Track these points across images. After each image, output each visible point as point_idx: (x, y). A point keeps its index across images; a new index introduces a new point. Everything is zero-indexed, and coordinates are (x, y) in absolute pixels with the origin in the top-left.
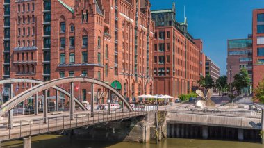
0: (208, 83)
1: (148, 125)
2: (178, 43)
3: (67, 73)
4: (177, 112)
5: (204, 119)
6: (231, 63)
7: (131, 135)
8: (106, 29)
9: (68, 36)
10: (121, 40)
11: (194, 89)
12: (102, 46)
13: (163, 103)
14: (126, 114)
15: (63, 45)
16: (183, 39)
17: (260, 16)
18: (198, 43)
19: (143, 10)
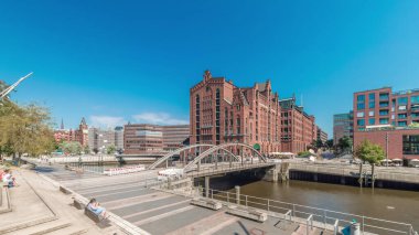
0: (319, 144)
1: (276, 171)
2: (297, 118)
3: (228, 139)
4: (296, 163)
6: (336, 130)
7: (266, 177)
8: (251, 114)
10: (260, 119)
11: (308, 148)
12: (249, 124)
13: (286, 157)
14: (263, 164)
15: (227, 124)
16: (301, 116)
17: (359, 97)
18: (311, 118)
19: (274, 100)
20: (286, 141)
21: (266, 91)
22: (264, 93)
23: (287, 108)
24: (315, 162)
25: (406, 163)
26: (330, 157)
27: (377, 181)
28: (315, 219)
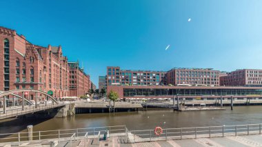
0: (92, 92)
1: (66, 109)
2: (80, 76)
3: (21, 86)
4: (79, 103)
5: (90, 106)
6: (100, 84)
8: (45, 67)
9: (21, 68)
10: (53, 73)
11: (86, 94)
12: (42, 75)
13: (73, 100)
14: (55, 105)
15: (18, 72)
16: (82, 74)
17: (109, 69)
18: (88, 77)
19: (64, 61)
20: (73, 89)
21: (58, 53)
22: (57, 54)
23: (73, 68)
24: (90, 102)
25: (124, 100)
26: (97, 98)
27: (116, 109)
28: (89, 134)
